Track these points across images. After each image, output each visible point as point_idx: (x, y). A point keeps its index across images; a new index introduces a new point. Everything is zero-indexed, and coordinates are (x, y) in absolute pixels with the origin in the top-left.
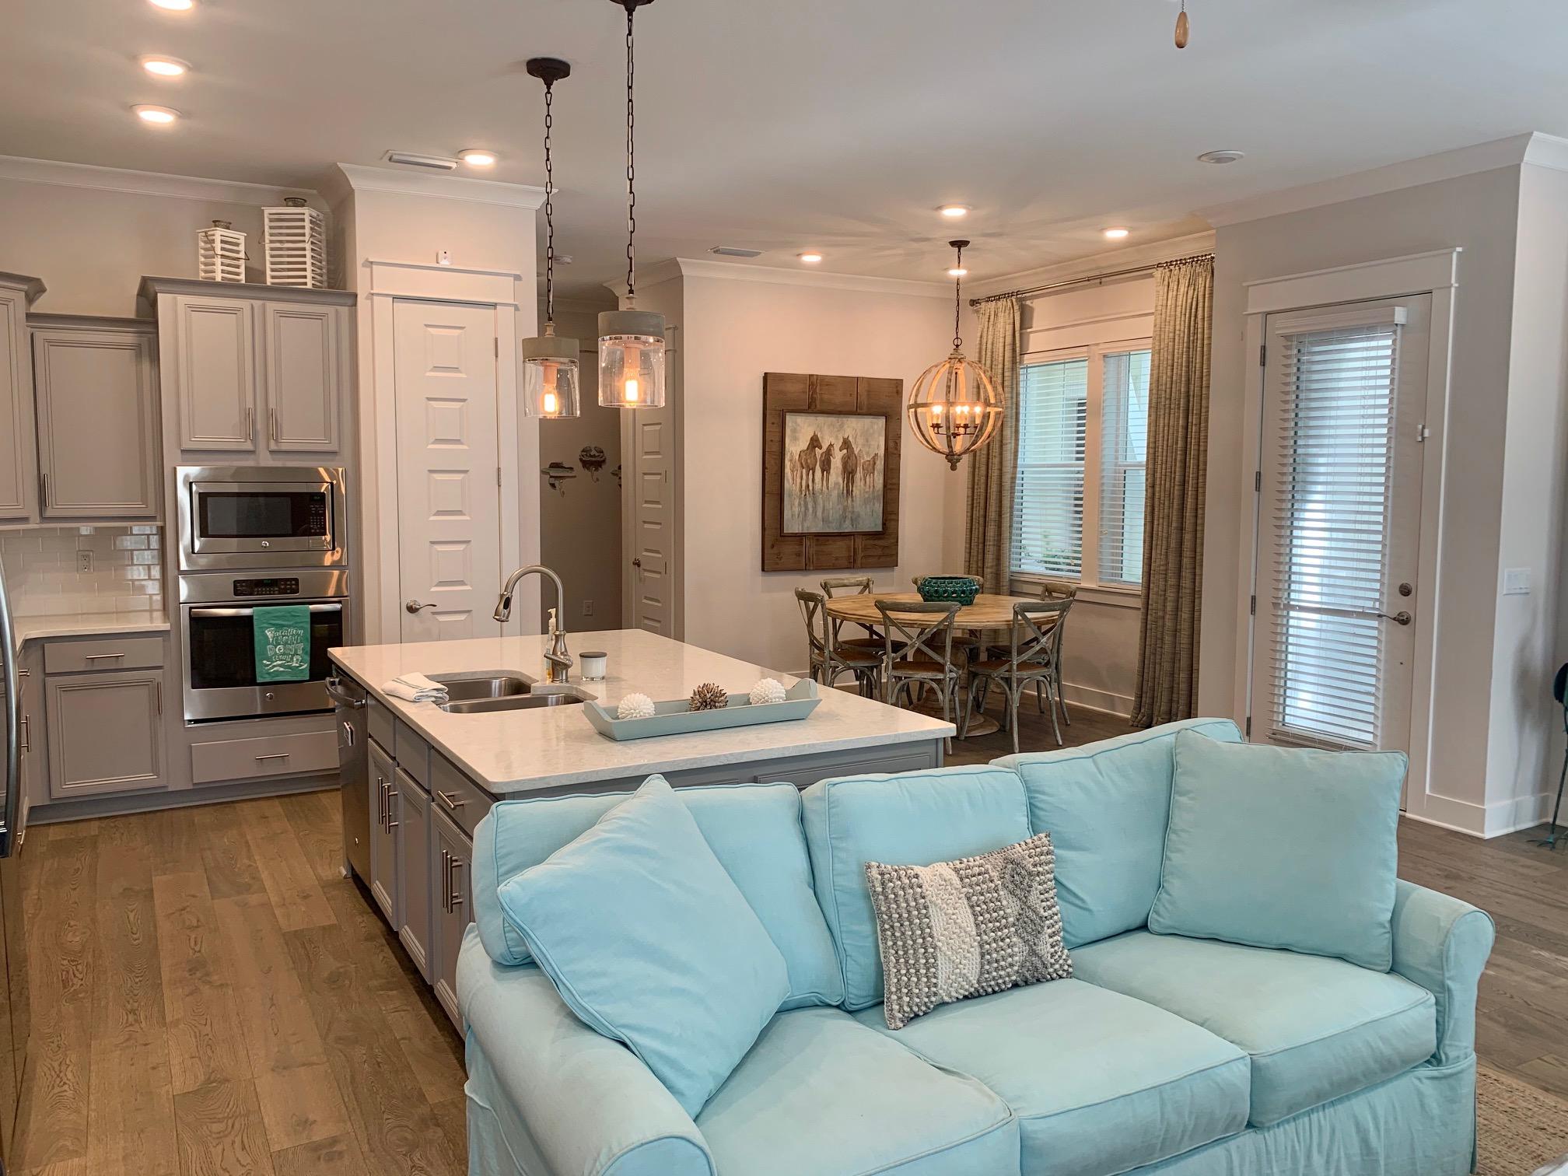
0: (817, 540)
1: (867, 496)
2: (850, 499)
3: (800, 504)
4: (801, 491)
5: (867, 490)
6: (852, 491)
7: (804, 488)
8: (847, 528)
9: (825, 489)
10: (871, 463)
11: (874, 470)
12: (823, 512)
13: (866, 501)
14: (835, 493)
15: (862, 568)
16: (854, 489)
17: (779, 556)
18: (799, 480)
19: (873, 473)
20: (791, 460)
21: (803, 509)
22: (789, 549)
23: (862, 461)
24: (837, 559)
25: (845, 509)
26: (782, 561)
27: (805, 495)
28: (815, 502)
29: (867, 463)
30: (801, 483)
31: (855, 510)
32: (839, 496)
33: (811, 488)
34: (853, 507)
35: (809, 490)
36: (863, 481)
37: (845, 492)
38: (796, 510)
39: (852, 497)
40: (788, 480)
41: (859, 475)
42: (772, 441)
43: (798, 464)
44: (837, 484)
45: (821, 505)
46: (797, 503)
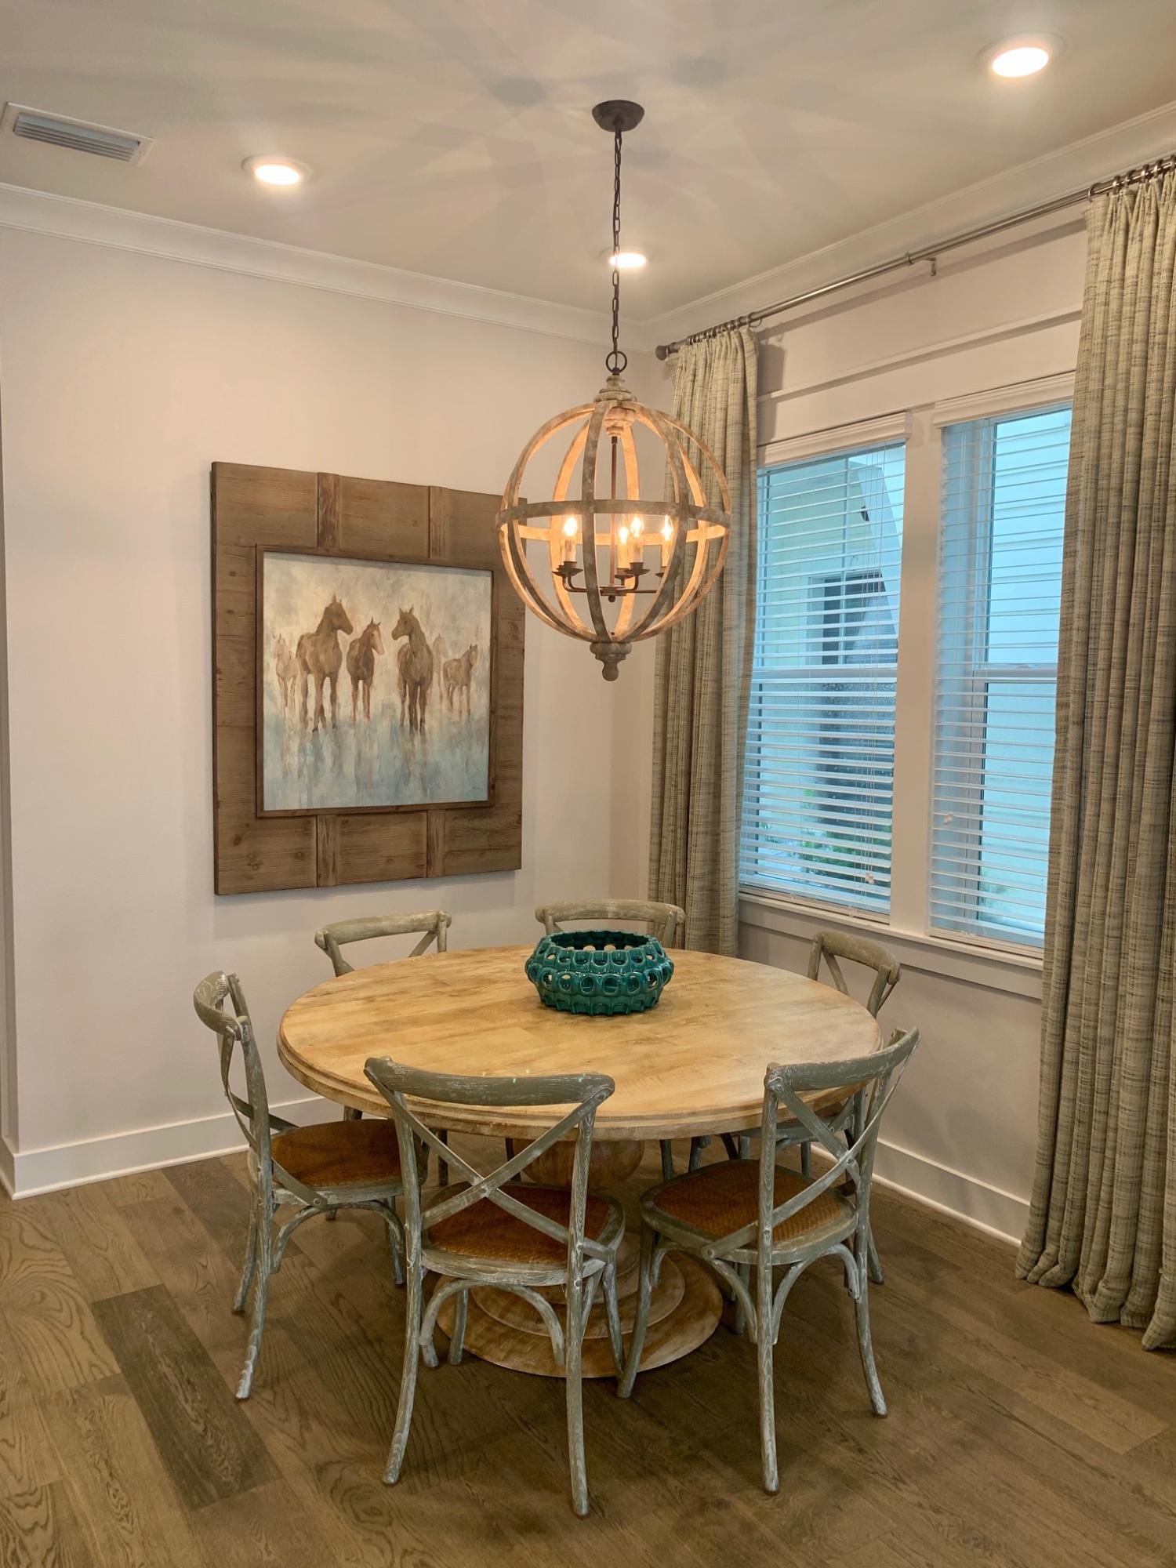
0: (345, 823)
1: (454, 730)
2: (418, 738)
3: (302, 749)
4: (304, 720)
5: (456, 718)
6: (422, 721)
7: (311, 714)
8: (413, 796)
9: (360, 716)
10: (464, 665)
11: (468, 676)
12: (358, 764)
13: (453, 743)
14: (384, 727)
15: (444, 876)
16: (427, 716)
17: (254, 860)
18: (298, 698)
19: (468, 685)
20: (279, 656)
21: (310, 759)
22: (277, 846)
23: (443, 660)
24: (390, 860)
25: (407, 758)
26: (262, 870)
27: (316, 729)
28: (339, 745)
29: (455, 664)
30: (304, 704)
31: (431, 759)
32: (393, 730)
33: (328, 715)
34: (425, 753)
35: (323, 719)
36: (445, 702)
37: (407, 722)
38: (294, 760)
39: (423, 733)
40: (273, 698)
41: (437, 688)
42: (230, 612)
43: (297, 665)
44: (388, 706)
45: (354, 750)
46: (294, 746)
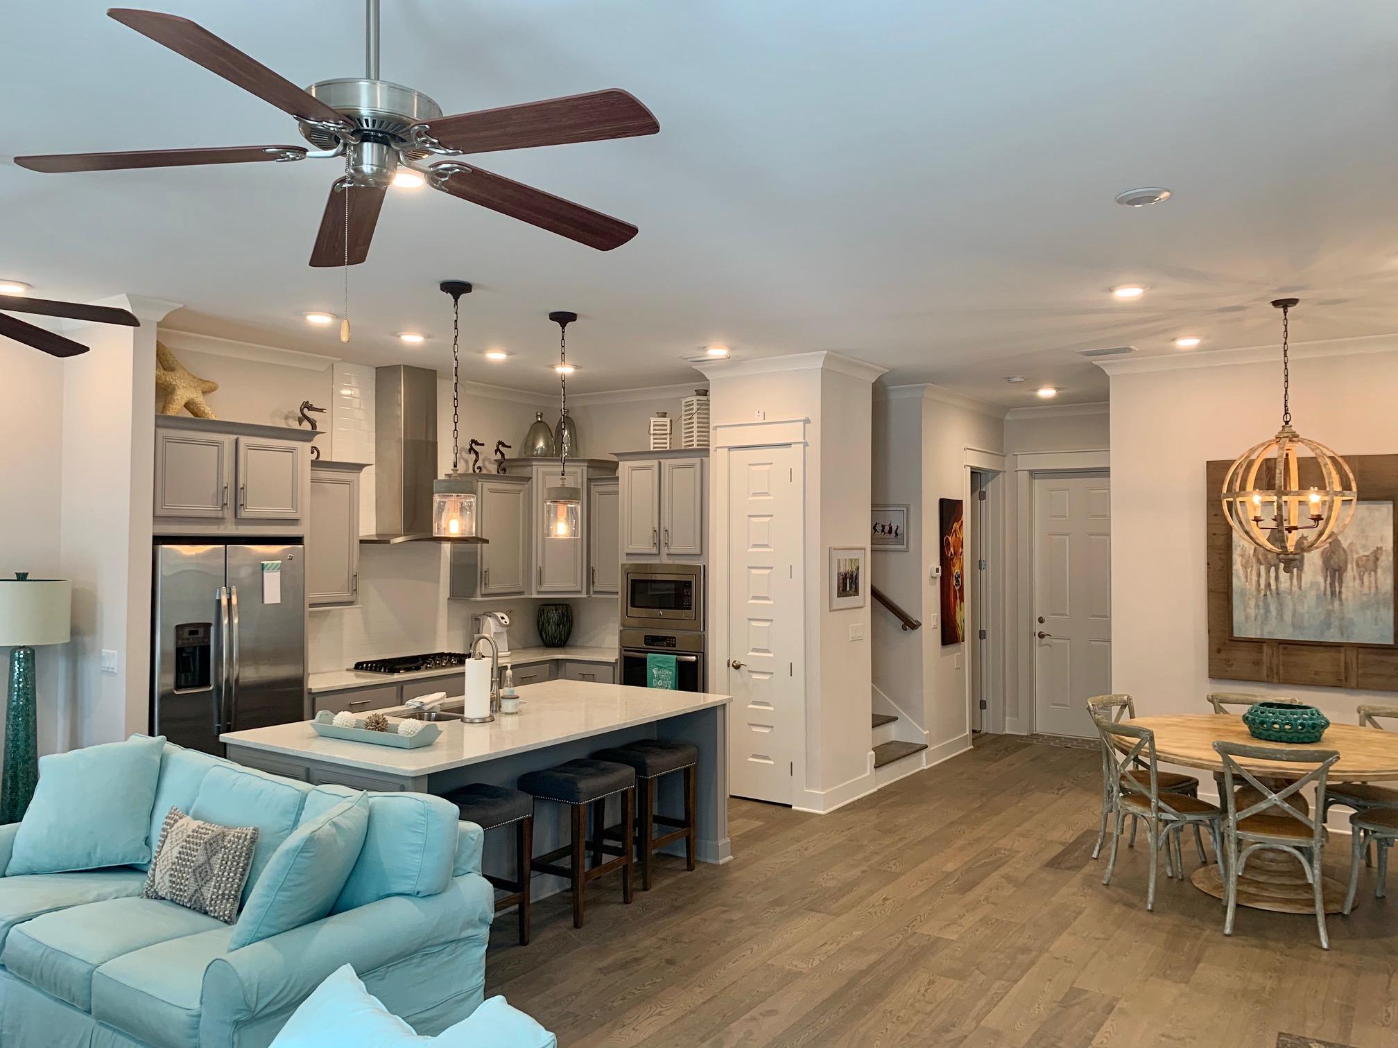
0: (1285, 648)
1: (1365, 599)
2: (1337, 603)
3: (1257, 606)
4: (1258, 590)
5: (1366, 590)
6: (1340, 592)
7: (1262, 586)
8: (1332, 636)
9: (1295, 588)
10: (1372, 558)
11: (1376, 567)
12: (1294, 615)
13: (1364, 607)
14: (1312, 594)
16: (1343, 590)
17: (1228, 662)
18: (1254, 578)
19: (1375, 571)
20: (1242, 556)
21: (1262, 611)
22: (1242, 657)
23: (1355, 556)
24: (1317, 673)
25: (1329, 614)
26: (1234, 668)
27: (1265, 595)
28: (1281, 606)
29: (1365, 558)
30: (1258, 581)
31: (1347, 616)
32: (1318, 597)
33: (1273, 587)
34: (1342, 612)
35: (1270, 590)
36: (1358, 581)
37: (1329, 592)
38: (1252, 612)
39: (1340, 599)
40: (1239, 578)
41: (1351, 572)
42: (1214, 534)
43: (1254, 560)
44: (1314, 584)
45: (1291, 607)
46: (1252, 603)
